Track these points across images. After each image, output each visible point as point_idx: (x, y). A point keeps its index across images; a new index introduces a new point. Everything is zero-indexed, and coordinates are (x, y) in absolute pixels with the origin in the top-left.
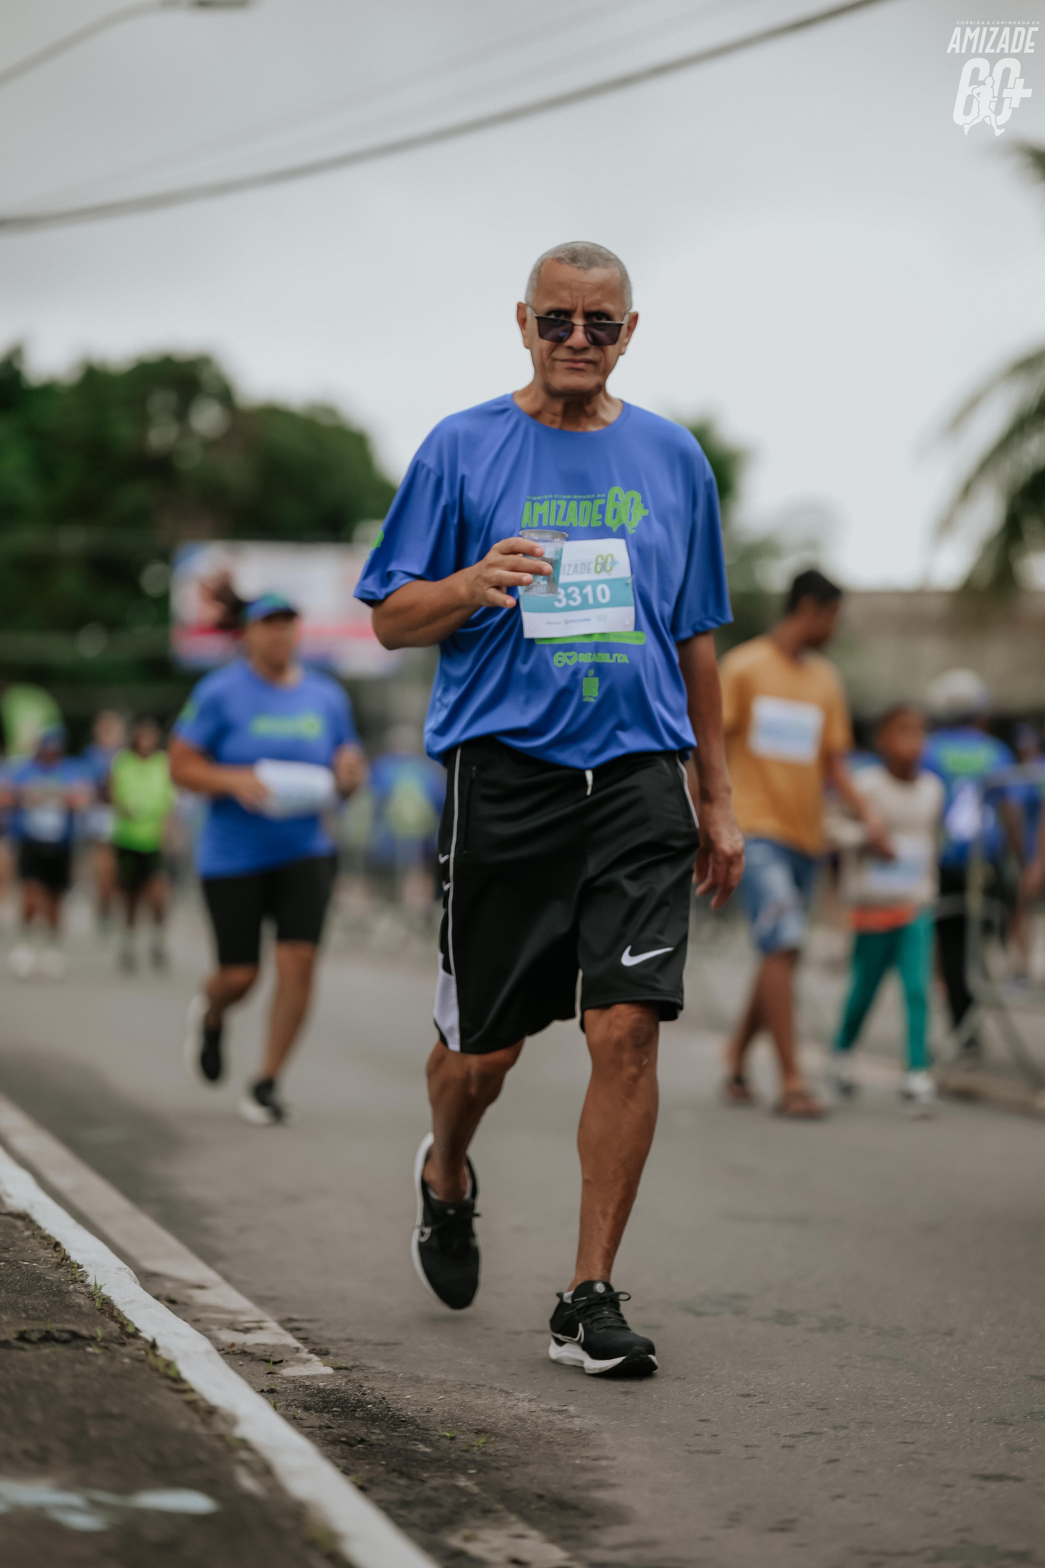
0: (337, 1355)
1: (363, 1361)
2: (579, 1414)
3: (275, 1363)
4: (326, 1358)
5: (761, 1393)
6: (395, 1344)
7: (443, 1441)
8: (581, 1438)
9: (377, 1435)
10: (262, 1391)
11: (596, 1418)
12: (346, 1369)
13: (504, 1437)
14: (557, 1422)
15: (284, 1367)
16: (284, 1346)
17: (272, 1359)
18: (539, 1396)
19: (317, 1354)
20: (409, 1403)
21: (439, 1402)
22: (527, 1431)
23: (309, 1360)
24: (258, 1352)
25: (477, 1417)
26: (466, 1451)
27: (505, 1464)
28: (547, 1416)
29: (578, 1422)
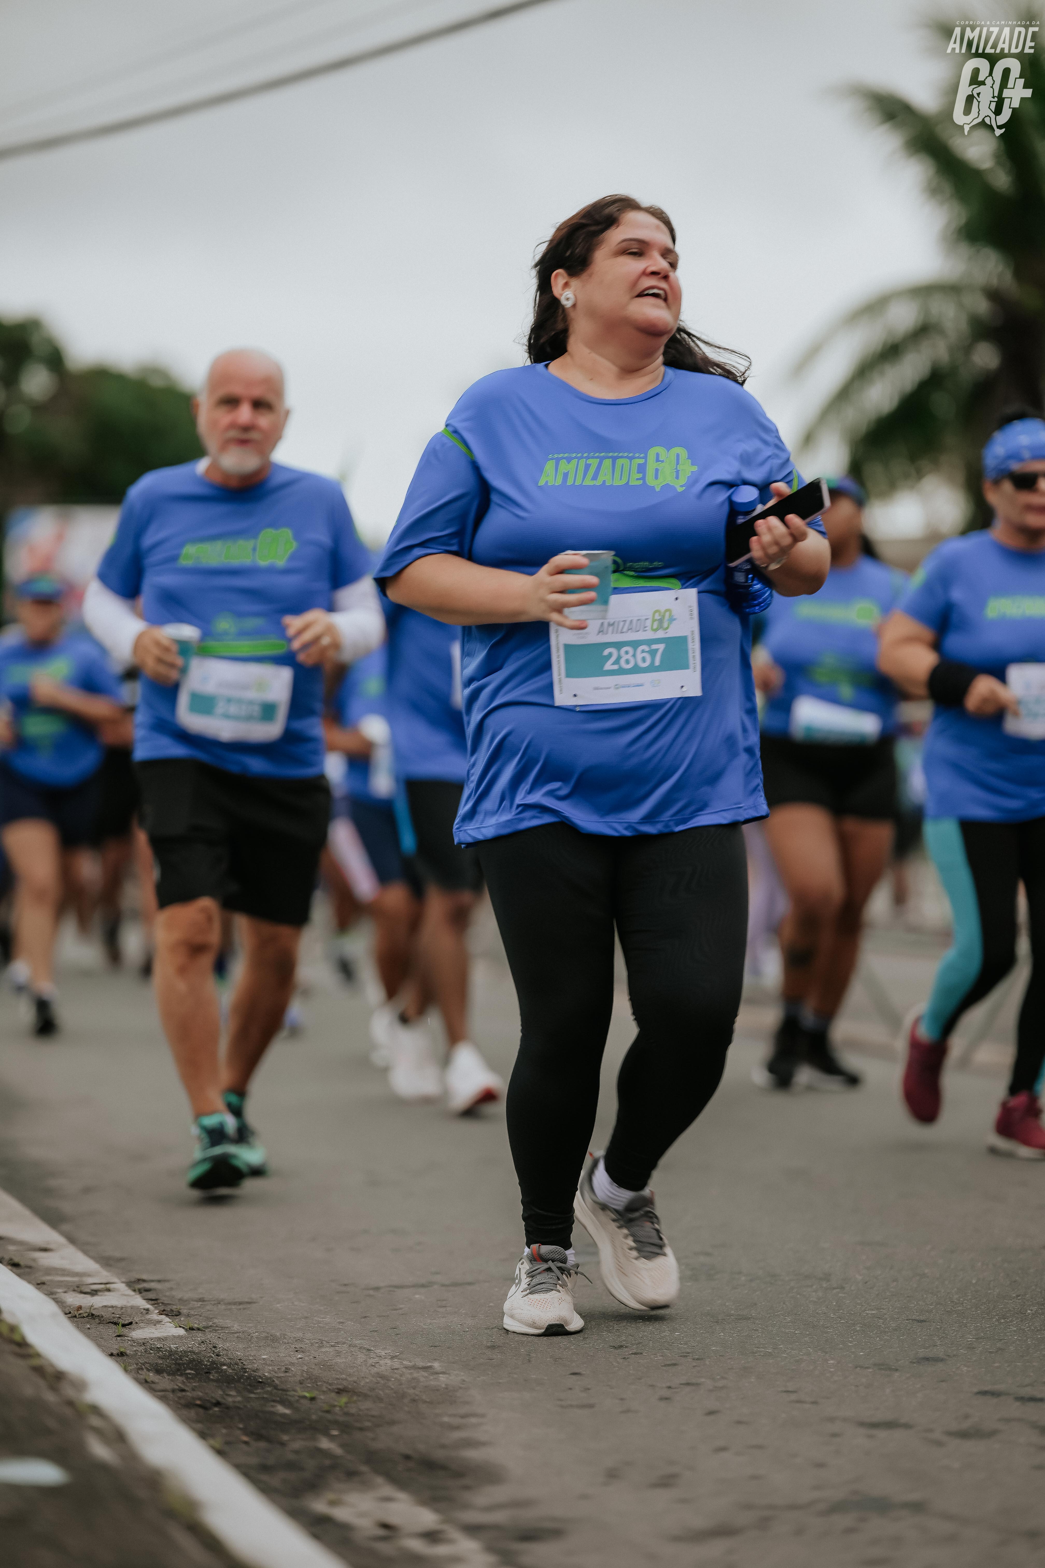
0: (188, 1316)
1: (216, 1321)
2: (444, 1370)
3: (124, 1325)
4: (177, 1319)
5: (633, 1344)
6: (249, 1303)
7: (303, 1401)
8: (448, 1396)
9: (233, 1397)
10: (112, 1355)
11: (462, 1374)
12: (199, 1329)
13: (366, 1396)
14: (422, 1379)
15: (134, 1330)
16: (132, 1307)
17: (121, 1321)
18: (401, 1353)
19: (167, 1315)
20: (266, 1364)
21: (296, 1362)
22: (390, 1390)
23: (159, 1322)
24: (106, 1314)
25: (338, 1377)
26: (328, 1412)
27: (368, 1424)
28: (411, 1374)
29: (443, 1379)
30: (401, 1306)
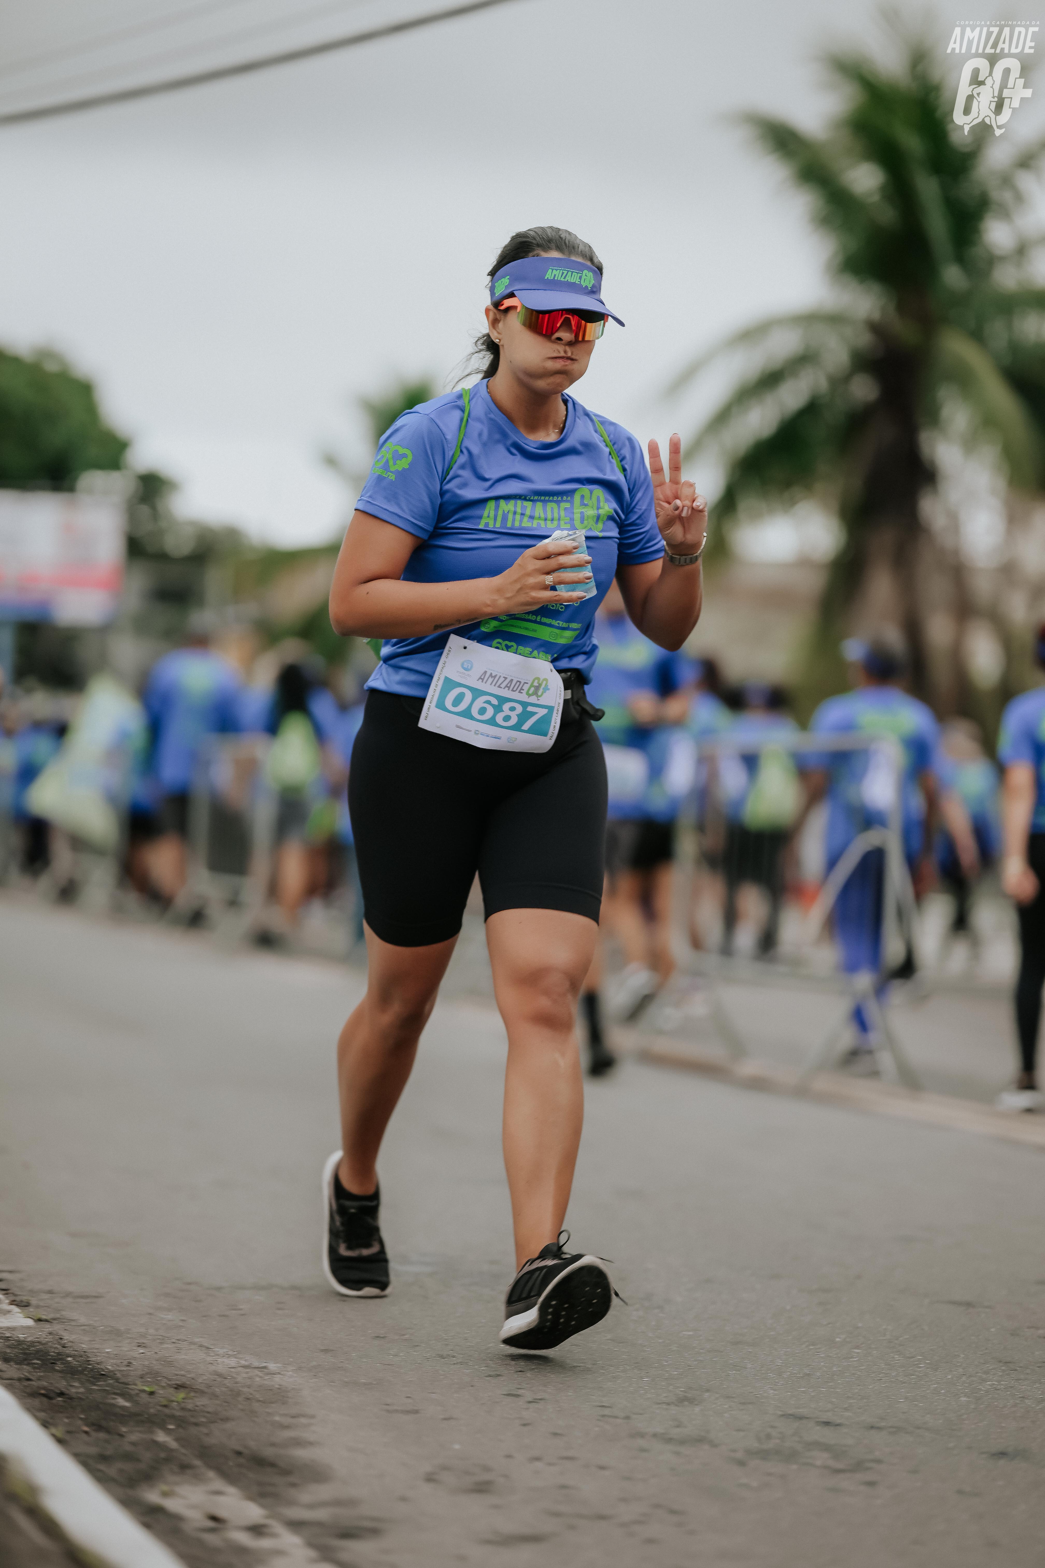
0: (37, 1307)
1: (63, 1313)
2: (279, 1371)
4: (27, 1310)
6: (96, 1297)
7: (144, 1395)
8: (280, 1396)
9: (76, 1388)
11: (295, 1375)
12: (46, 1321)
13: (202, 1393)
14: (257, 1379)
18: (239, 1352)
19: (17, 1305)
20: (109, 1358)
21: (138, 1356)
22: (226, 1387)
23: (9, 1312)
25: (176, 1373)
26: (165, 1406)
27: (203, 1420)
28: (247, 1373)
29: (277, 1379)
30: (241, 1307)
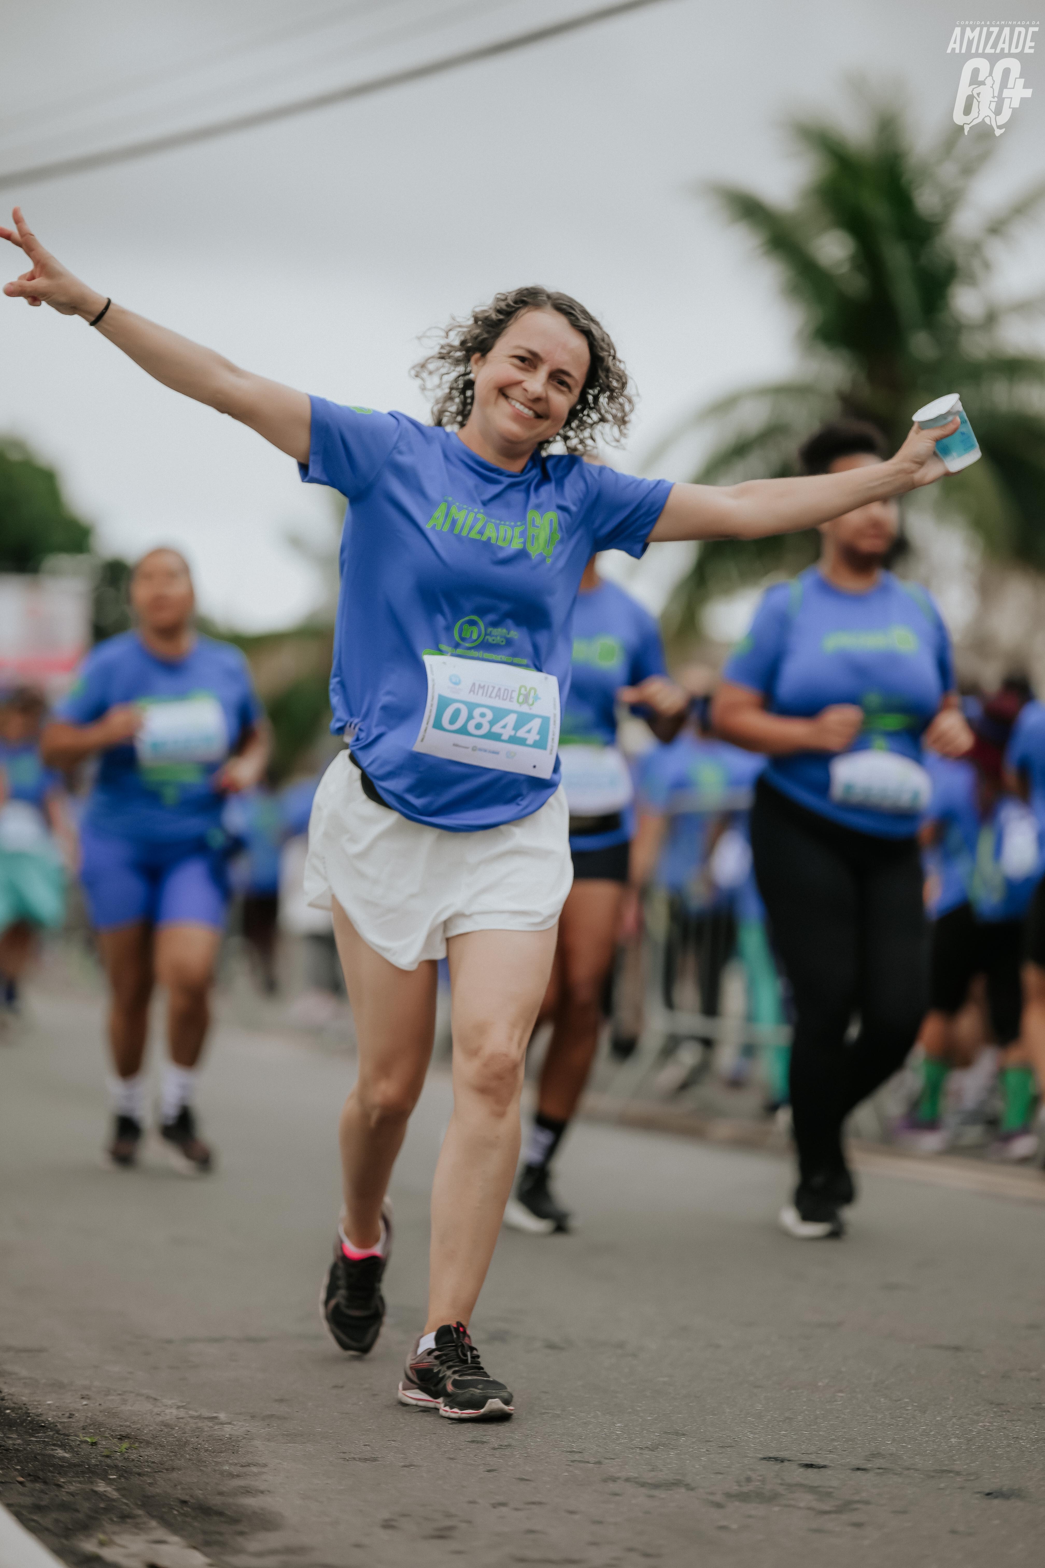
2: (229, 1421)
6: (40, 1351)
7: (83, 1446)
8: (231, 1445)
9: (13, 1440)
11: (247, 1425)
13: (148, 1443)
14: (206, 1429)
18: (188, 1403)
20: (50, 1410)
21: (81, 1408)
22: (173, 1438)
25: (121, 1424)
26: (107, 1456)
27: (147, 1470)
28: (196, 1423)
29: (228, 1429)
30: (192, 1359)
